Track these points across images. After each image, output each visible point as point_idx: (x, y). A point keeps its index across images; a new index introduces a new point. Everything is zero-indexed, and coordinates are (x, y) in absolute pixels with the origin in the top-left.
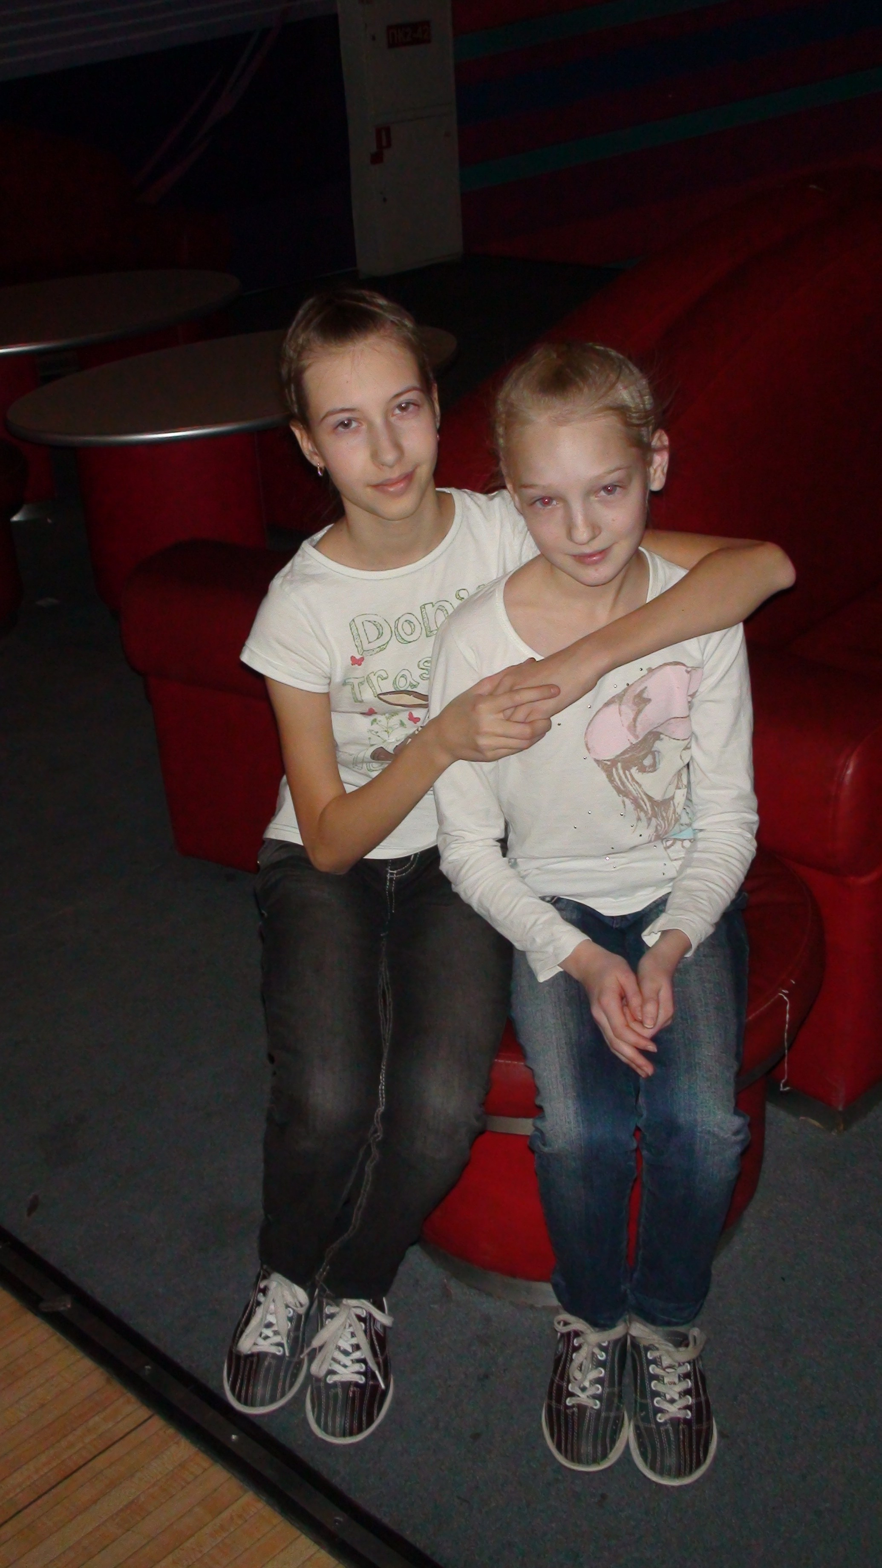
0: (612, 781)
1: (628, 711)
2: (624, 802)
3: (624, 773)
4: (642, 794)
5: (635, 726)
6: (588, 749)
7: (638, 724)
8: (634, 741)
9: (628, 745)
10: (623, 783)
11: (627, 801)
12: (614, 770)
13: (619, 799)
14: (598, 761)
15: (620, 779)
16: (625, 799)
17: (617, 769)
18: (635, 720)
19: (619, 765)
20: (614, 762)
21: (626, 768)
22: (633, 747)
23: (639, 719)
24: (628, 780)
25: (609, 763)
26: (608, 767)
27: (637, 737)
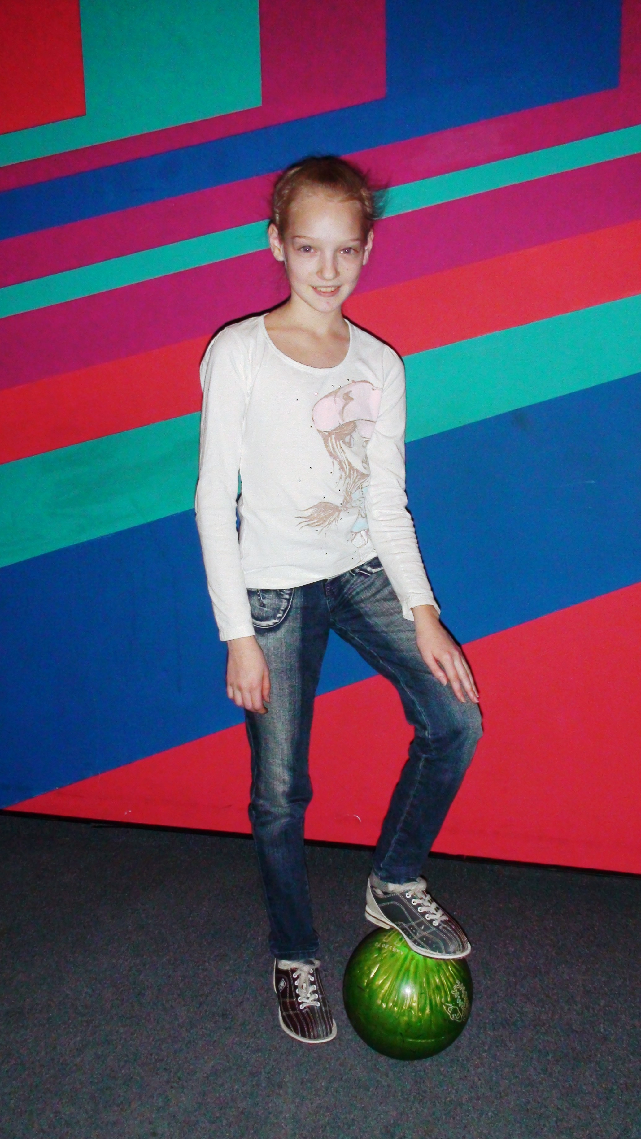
0: (327, 446)
1: (340, 402)
2: (333, 463)
3: (336, 442)
4: (345, 459)
5: (343, 413)
6: (313, 421)
7: (345, 411)
8: (342, 423)
9: (338, 425)
10: (334, 449)
11: (336, 463)
12: (329, 439)
13: (331, 459)
14: (319, 431)
15: (332, 445)
16: (334, 460)
17: (331, 439)
18: (343, 409)
19: (333, 436)
20: (330, 433)
21: (337, 439)
22: (341, 427)
23: (346, 409)
24: (337, 448)
25: (327, 434)
26: (326, 436)
27: (343, 420)
